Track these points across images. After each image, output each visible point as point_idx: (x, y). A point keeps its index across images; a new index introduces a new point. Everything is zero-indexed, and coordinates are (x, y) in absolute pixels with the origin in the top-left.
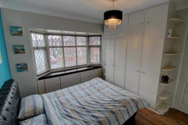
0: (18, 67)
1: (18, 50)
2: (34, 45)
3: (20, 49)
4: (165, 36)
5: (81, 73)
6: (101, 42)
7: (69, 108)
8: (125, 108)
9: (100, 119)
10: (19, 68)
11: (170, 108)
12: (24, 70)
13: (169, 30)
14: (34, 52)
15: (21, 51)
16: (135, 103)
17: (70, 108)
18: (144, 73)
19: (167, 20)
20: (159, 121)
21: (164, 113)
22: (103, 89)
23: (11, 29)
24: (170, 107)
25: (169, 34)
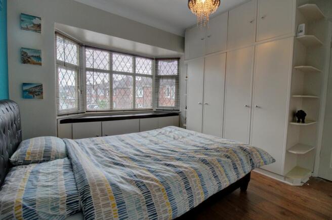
0: (26, 88)
1: (29, 58)
2: (59, 58)
3: (32, 56)
4: (294, 34)
5: (141, 119)
6: (178, 70)
7: (118, 156)
8: (229, 160)
9: (181, 170)
10: (26, 91)
11: (312, 177)
12: (35, 96)
13: (301, 25)
14: (57, 71)
15: (35, 60)
16: (247, 154)
17: (120, 156)
18: (259, 107)
19: (297, 7)
20: (295, 195)
21: (302, 182)
22: (183, 137)
23: (20, 17)
24: (310, 174)
25: (301, 31)
